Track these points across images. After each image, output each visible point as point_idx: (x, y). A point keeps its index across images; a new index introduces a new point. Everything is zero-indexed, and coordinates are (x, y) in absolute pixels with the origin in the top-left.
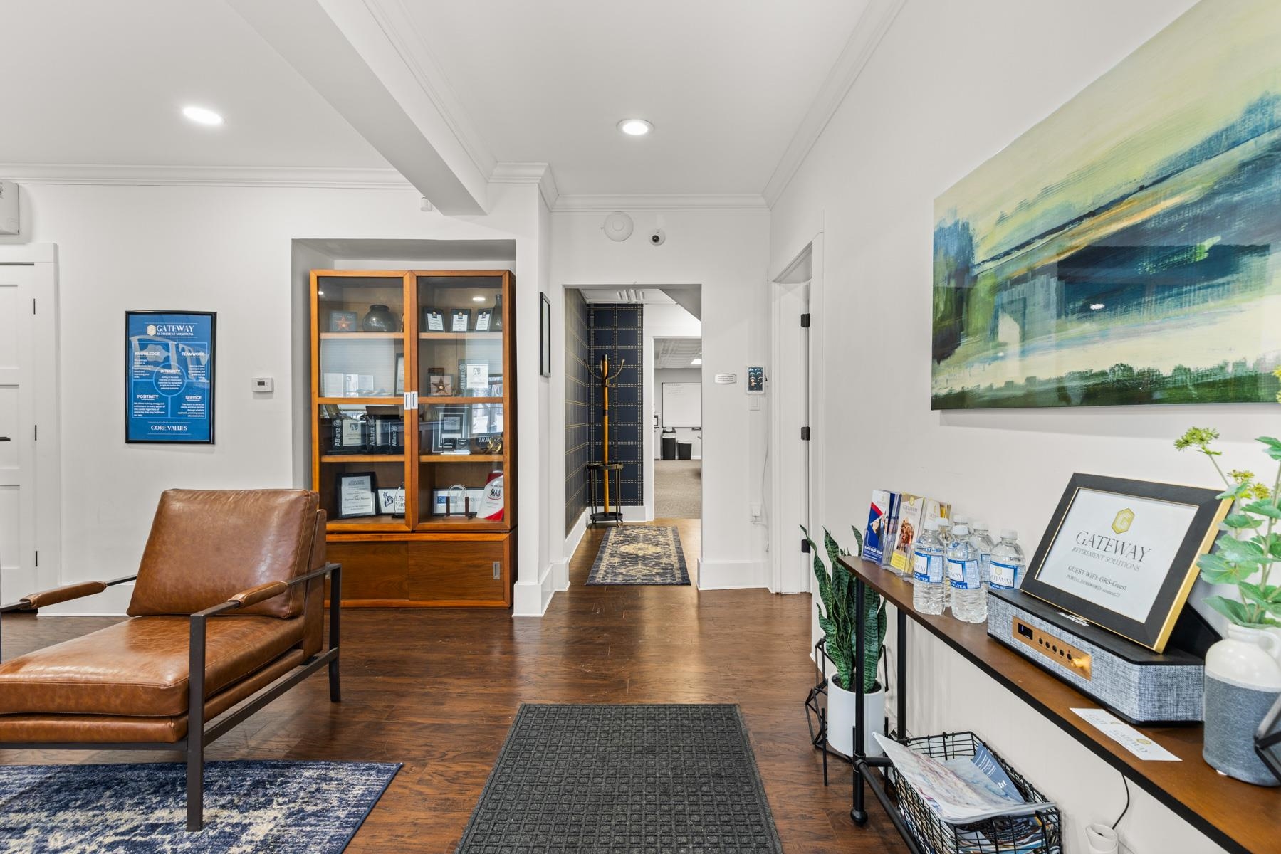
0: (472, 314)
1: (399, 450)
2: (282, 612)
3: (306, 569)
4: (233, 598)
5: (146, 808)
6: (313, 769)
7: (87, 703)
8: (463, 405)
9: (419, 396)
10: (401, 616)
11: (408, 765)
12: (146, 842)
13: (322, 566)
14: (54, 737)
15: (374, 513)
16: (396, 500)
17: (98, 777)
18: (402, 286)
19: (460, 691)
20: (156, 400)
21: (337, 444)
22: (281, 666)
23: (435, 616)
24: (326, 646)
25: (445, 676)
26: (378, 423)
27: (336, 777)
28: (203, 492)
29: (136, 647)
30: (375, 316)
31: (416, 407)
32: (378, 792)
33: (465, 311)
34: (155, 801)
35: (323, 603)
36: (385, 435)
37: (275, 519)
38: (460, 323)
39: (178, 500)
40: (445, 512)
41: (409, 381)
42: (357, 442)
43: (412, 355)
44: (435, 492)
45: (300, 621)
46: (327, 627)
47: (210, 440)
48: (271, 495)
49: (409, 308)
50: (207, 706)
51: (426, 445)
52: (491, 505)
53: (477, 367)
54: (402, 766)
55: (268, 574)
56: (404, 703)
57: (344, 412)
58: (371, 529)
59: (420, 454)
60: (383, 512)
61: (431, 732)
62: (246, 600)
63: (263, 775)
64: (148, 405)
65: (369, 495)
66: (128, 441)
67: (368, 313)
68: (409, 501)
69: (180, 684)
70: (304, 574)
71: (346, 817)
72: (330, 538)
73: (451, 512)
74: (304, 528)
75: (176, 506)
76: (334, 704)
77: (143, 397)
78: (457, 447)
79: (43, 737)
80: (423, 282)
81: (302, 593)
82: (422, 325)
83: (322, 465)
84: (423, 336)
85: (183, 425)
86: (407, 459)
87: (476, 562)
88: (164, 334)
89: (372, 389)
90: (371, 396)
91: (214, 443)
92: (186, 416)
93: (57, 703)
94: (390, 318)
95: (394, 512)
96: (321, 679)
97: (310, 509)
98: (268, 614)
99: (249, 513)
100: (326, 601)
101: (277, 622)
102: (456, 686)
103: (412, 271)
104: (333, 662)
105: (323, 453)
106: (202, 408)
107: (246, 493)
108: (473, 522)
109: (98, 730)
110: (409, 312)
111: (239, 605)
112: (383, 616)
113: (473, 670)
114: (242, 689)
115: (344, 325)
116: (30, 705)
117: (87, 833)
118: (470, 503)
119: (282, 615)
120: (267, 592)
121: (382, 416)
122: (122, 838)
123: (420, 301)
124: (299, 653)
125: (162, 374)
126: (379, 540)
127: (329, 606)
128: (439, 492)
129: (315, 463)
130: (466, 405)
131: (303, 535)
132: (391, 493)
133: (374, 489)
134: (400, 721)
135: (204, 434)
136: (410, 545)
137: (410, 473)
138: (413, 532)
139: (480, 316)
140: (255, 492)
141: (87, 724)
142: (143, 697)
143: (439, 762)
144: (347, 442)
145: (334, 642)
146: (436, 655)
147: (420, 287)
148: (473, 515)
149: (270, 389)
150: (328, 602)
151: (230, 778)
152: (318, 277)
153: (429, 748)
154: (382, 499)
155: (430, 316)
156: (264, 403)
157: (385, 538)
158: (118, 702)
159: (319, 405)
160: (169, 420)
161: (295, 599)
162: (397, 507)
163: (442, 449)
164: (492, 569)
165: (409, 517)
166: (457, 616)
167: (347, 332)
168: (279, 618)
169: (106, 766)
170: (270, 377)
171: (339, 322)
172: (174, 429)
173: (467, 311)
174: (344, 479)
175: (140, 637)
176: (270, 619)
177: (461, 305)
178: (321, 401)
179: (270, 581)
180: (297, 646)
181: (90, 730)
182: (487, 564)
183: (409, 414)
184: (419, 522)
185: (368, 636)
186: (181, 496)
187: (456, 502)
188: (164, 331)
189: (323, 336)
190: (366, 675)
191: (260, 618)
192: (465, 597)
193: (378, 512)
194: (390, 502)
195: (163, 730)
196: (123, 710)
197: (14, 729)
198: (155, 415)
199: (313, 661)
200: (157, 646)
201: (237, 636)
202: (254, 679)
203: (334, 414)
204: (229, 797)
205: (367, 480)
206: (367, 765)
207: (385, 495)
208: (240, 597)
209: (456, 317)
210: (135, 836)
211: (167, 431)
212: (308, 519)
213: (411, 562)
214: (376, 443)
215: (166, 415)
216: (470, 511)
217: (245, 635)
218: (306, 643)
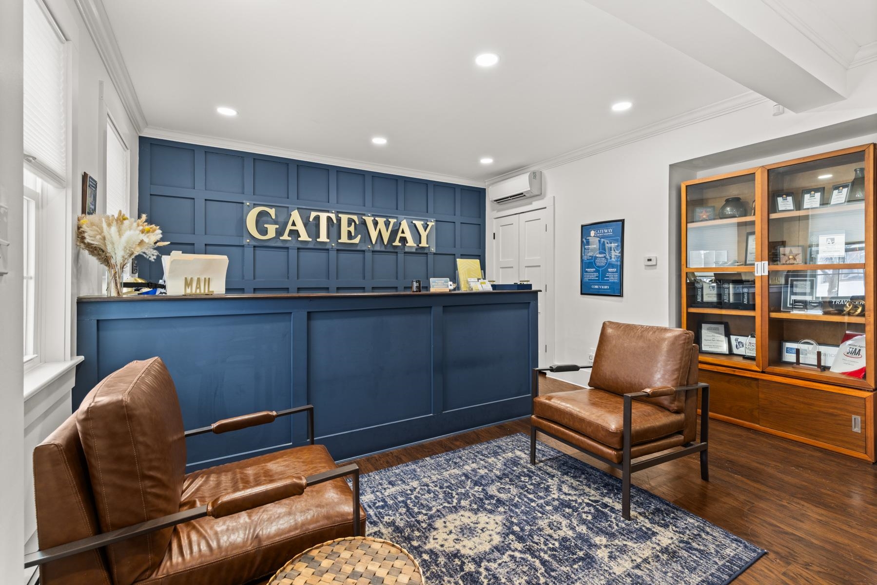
0: (825, 191)
1: (753, 307)
2: (670, 407)
3: (686, 383)
4: (644, 390)
5: (601, 493)
6: (694, 519)
7: (577, 426)
8: (805, 271)
9: (769, 265)
10: (753, 436)
11: (772, 556)
12: (603, 511)
13: (695, 384)
14: (564, 437)
15: (728, 353)
16: (747, 345)
17: (579, 466)
18: (754, 180)
19: (820, 518)
20: (594, 272)
21: (699, 300)
22: (670, 442)
23: (785, 445)
24: (698, 440)
25: (801, 499)
26: (731, 286)
27: (711, 533)
28: (623, 324)
29: (594, 404)
30: (729, 207)
31: (766, 273)
32: (747, 562)
33: (816, 190)
34: (605, 492)
35: (697, 411)
36: (736, 295)
37: (665, 346)
38: (811, 201)
39: (611, 328)
40: (795, 361)
41: (760, 253)
42: (714, 299)
43: (763, 232)
44: (784, 343)
45: (681, 417)
46: (699, 428)
47: (621, 295)
48: (663, 331)
49: (760, 195)
50: (632, 450)
51: (776, 303)
52: (847, 362)
53: (832, 237)
54: (766, 553)
55: (662, 380)
56: (762, 505)
57: (700, 278)
58: (725, 364)
59: (770, 311)
60: (735, 353)
61: (791, 539)
62: (652, 393)
63: (663, 507)
64: (592, 275)
65: (723, 339)
66: (582, 294)
67: (724, 205)
68: (760, 347)
69: (619, 431)
70: (684, 385)
71: (722, 566)
72: (701, 366)
73: (801, 362)
74: (684, 355)
75: (609, 331)
76: (704, 482)
77: (588, 270)
78: (808, 307)
79: (560, 435)
80: (773, 173)
81: (683, 398)
82: (772, 207)
83: (688, 314)
84: (773, 216)
85: (607, 285)
86: (759, 314)
87: (831, 411)
88: (598, 235)
89: (726, 261)
90: (726, 266)
91: (622, 296)
92: (608, 280)
93: (565, 421)
94: (741, 206)
95: (744, 354)
96: (695, 461)
97: (688, 343)
98: (662, 406)
99: (650, 340)
100: (698, 410)
101: (667, 413)
102: (813, 512)
103: (763, 166)
104: (704, 452)
105: (689, 305)
106: (617, 275)
107: (648, 327)
108: (826, 374)
109: (582, 442)
110: (760, 199)
111: (648, 396)
112: (737, 431)
113: (833, 505)
114: (649, 447)
115: (704, 217)
116: (556, 418)
117: (577, 492)
118: (822, 357)
119: (671, 409)
120: (663, 392)
121: (733, 280)
122: (592, 503)
123: (770, 187)
124: (681, 438)
125: (597, 257)
126: (732, 373)
127: (700, 414)
128: (787, 343)
129: (684, 312)
130: (809, 271)
131: (684, 359)
132: (741, 339)
133: (728, 334)
134: (760, 517)
135: (617, 291)
136: (760, 382)
137: (761, 325)
138: (763, 372)
139: (835, 192)
140: (652, 328)
141: (577, 436)
142: (602, 432)
143: (803, 568)
144: (706, 299)
145: (704, 438)
146: (790, 478)
147: (771, 178)
148: (826, 368)
149: (655, 264)
150: (699, 411)
151: (642, 499)
152: (686, 186)
153: (792, 552)
154: (734, 343)
155: (780, 200)
156: (651, 272)
157: (738, 372)
158: (590, 430)
159: (687, 273)
160: (600, 283)
161: (679, 401)
162: (747, 351)
163: (793, 308)
164: (851, 421)
165: (760, 358)
166: (809, 452)
167: (707, 220)
168: (669, 410)
169: (581, 462)
170: (655, 256)
171: (701, 214)
172: (603, 288)
173: (821, 190)
174: (703, 325)
175: (596, 399)
176: (663, 409)
177: (813, 185)
178: (688, 271)
179: (664, 386)
180: (680, 433)
181: (578, 439)
182: (845, 415)
183: (760, 279)
184: (769, 366)
185: (725, 442)
186: (613, 326)
187: (806, 354)
188: (598, 234)
189: (690, 225)
190: (727, 471)
191: (657, 407)
192: (817, 438)
193: (731, 353)
194: (741, 346)
195: (610, 454)
196: (592, 435)
197: (550, 427)
198: (594, 280)
199: (690, 446)
200: (605, 407)
201: (645, 414)
202: (655, 444)
203: (693, 279)
204: (643, 510)
205: (722, 328)
206: (736, 537)
207: (736, 340)
208: (648, 390)
209: (807, 196)
210: (598, 505)
211: (599, 289)
212: (687, 350)
213: (761, 396)
214: (729, 300)
215: (599, 280)
216: (823, 364)
217: (649, 415)
218: (686, 432)
